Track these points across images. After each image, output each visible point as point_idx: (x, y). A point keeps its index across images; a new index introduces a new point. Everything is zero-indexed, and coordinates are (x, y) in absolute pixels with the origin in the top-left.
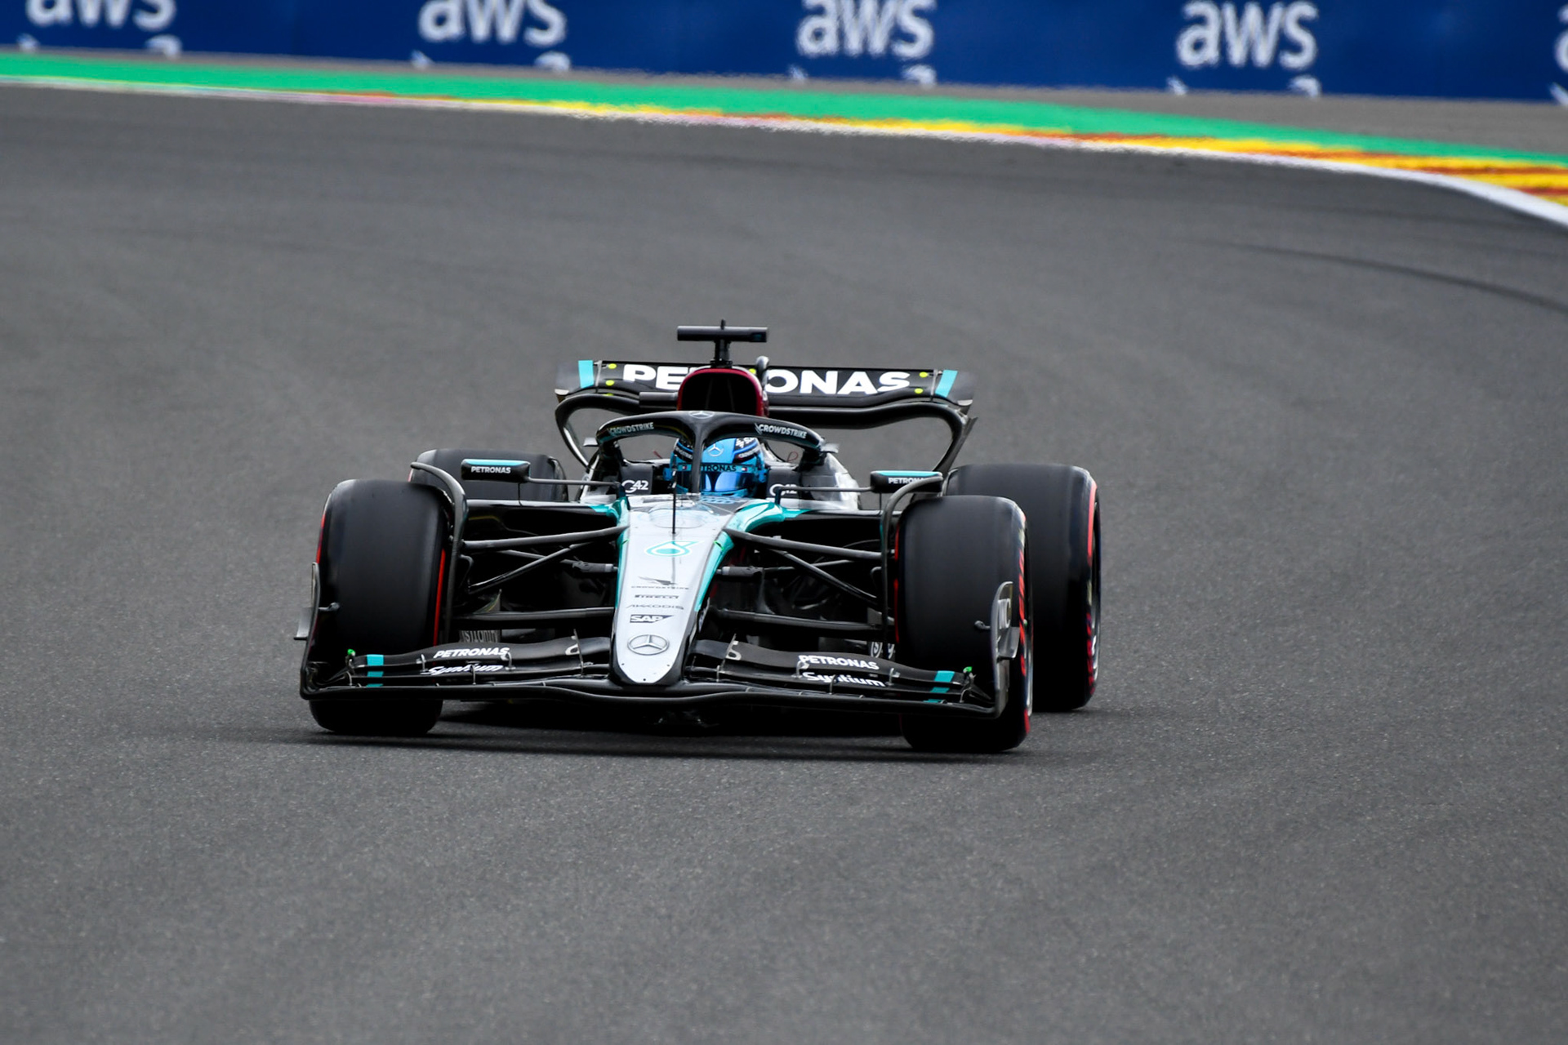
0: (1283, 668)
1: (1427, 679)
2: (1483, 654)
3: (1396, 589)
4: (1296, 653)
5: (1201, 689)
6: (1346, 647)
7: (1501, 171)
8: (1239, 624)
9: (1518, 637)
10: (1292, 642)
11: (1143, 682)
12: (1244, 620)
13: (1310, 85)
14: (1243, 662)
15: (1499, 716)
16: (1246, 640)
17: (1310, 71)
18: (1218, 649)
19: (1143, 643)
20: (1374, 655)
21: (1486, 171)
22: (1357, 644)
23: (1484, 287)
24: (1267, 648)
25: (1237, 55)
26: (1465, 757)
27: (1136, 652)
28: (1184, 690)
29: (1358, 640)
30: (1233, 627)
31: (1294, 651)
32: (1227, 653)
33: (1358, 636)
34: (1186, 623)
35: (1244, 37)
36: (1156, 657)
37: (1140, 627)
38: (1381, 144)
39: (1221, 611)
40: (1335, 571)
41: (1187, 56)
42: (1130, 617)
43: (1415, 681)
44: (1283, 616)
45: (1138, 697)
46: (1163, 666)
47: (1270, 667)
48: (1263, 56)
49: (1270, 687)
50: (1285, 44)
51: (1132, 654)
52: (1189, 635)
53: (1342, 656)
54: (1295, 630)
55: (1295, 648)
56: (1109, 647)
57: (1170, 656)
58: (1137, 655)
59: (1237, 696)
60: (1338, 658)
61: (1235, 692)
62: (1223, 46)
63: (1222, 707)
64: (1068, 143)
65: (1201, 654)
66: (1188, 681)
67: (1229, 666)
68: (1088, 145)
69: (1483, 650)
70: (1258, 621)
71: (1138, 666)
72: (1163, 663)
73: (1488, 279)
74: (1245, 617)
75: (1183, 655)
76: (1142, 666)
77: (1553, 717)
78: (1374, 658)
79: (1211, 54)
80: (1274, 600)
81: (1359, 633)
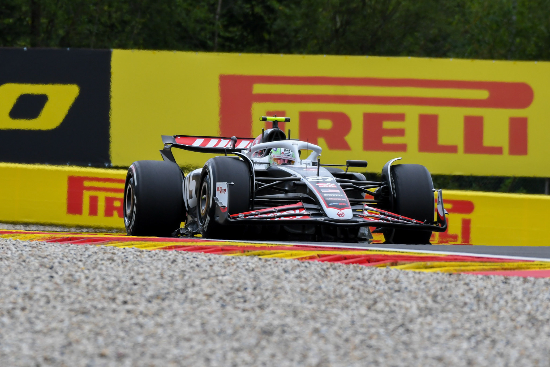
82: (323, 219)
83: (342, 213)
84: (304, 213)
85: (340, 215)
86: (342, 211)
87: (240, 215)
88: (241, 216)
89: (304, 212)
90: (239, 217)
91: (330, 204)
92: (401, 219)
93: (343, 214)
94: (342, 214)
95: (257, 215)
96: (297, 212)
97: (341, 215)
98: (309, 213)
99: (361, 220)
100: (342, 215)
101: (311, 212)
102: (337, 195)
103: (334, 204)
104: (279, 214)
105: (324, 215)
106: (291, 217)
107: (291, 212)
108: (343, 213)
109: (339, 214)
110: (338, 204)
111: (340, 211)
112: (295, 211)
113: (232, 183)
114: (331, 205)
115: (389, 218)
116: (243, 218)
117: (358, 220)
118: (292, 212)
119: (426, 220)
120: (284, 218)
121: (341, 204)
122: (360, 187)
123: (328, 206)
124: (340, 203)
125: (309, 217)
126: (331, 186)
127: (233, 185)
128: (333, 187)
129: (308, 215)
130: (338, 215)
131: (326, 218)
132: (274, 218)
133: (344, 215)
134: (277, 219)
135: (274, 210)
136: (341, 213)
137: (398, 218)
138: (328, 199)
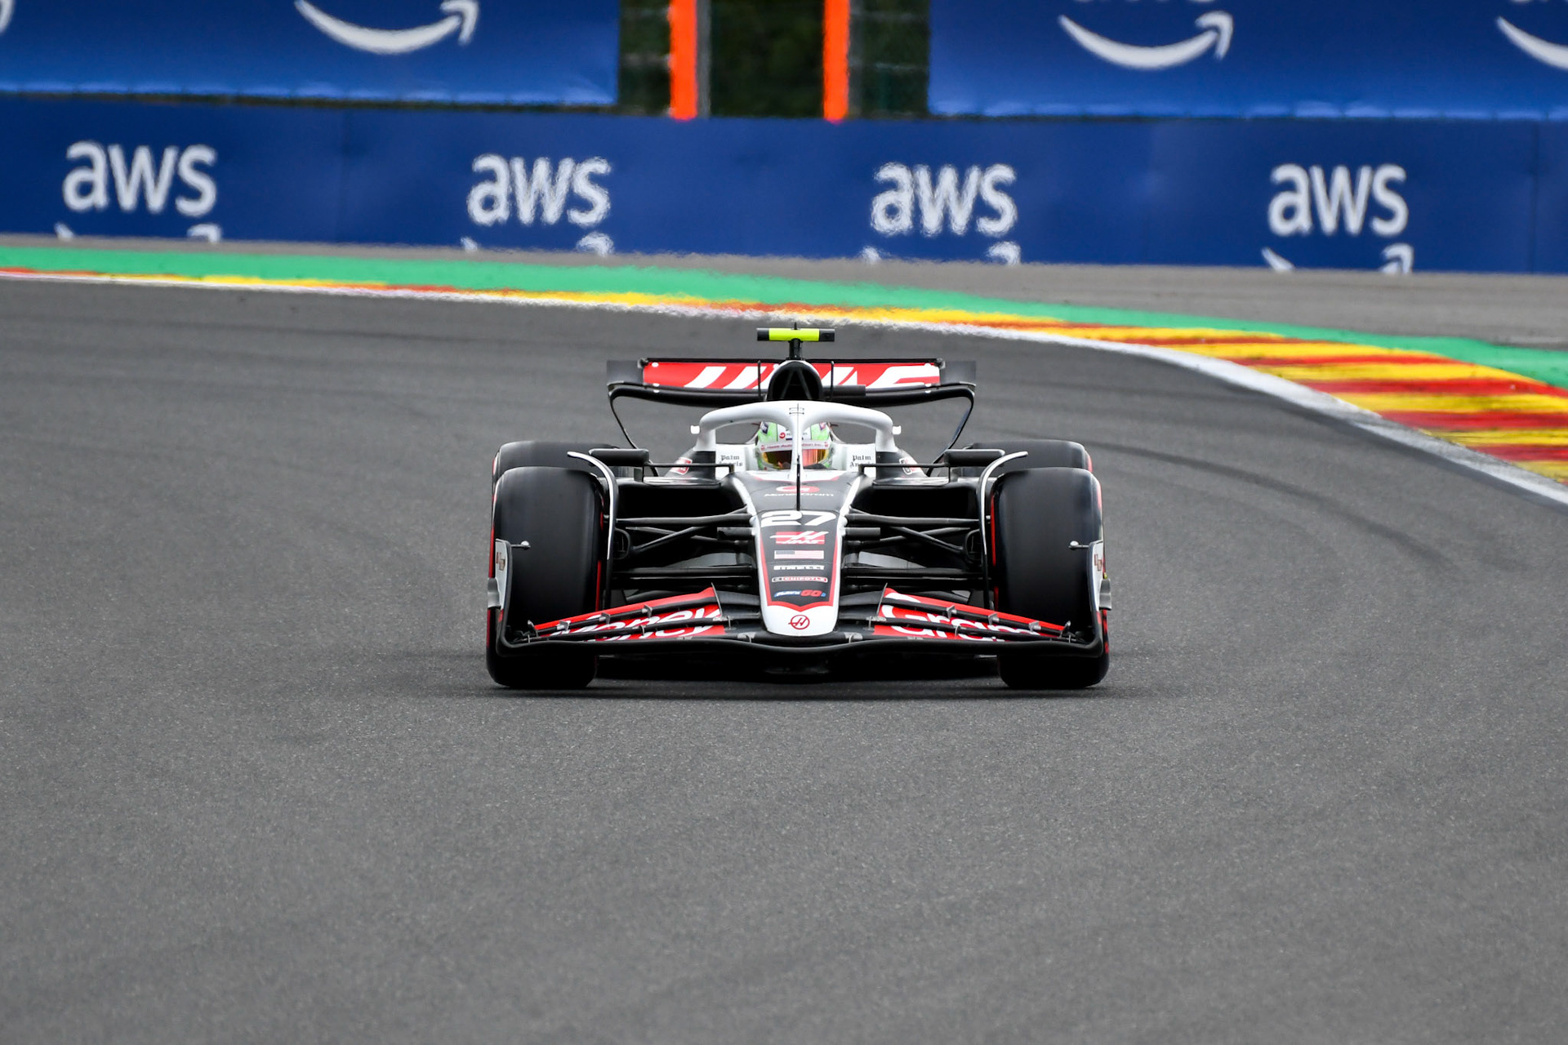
0: (990, 869)
1: (1142, 879)
2: (1202, 853)
3: (1108, 784)
4: (1004, 853)
5: (904, 891)
6: (1056, 847)
7: (1211, 341)
8: (943, 823)
9: (1238, 834)
10: (999, 842)
11: (843, 885)
12: (948, 819)
13: (1010, 252)
14: (949, 864)
15: (1219, 918)
16: (950, 840)
17: (1009, 236)
18: (921, 849)
19: (842, 844)
20: (1086, 854)
21: (1194, 341)
22: (1068, 842)
23: (1195, 464)
24: (973, 849)
25: (932, 223)
26: (1184, 962)
27: (833, 854)
28: (886, 893)
29: (1069, 839)
30: (937, 826)
31: (1002, 851)
32: (931, 854)
33: (1069, 834)
34: (887, 822)
35: (940, 204)
36: (856, 859)
37: (838, 827)
38: (1086, 315)
39: (924, 809)
40: (1044, 766)
41: (881, 223)
43: (1130, 882)
44: (990, 815)
45: (838, 901)
46: (863, 868)
47: (977, 868)
48: (959, 223)
49: (977, 890)
50: (982, 208)
52: (890, 834)
53: (1053, 856)
54: (1002, 829)
55: (1002, 849)
56: (806, 848)
58: (835, 857)
59: (943, 899)
60: (1048, 857)
61: (939, 895)
62: (917, 213)
63: (926, 911)
65: (903, 856)
66: (890, 883)
67: (934, 867)
69: (1202, 849)
70: (963, 820)
72: (863, 865)
73: (1199, 456)
74: (949, 816)
75: (884, 857)
76: (841, 869)
77: (1276, 919)
78: (1086, 858)
79: (904, 221)
80: (979, 797)
81: (1070, 831)
82: (752, 635)
83: (804, 618)
84: (714, 620)
85: (797, 624)
86: (803, 613)
87: (562, 623)
88: (563, 627)
89: (716, 615)
90: (556, 631)
91: (778, 594)
92: (995, 624)
93: (807, 622)
94: (801, 621)
95: (604, 623)
96: (700, 614)
97: (799, 625)
98: (725, 619)
99: (859, 636)
100: (802, 624)
101: (730, 617)
102: (808, 567)
103: (788, 593)
104: (653, 621)
105: (759, 623)
106: (683, 631)
107: (683, 616)
108: (807, 618)
109: (793, 621)
110: (798, 593)
111: (797, 613)
112: (694, 613)
113: (525, 543)
114: (780, 596)
115: (957, 623)
116: (567, 632)
117: (848, 635)
118: (687, 615)
119: (1069, 624)
120: (665, 632)
121: (808, 594)
122: (922, 534)
123: (774, 600)
124: (804, 592)
125: (726, 629)
126: (811, 540)
127: (525, 548)
128: (815, 542)
129: (724, 624)
130: (791, 623)
131: (762, 634)
132: (639, 632)
133: (809, 624)
134: (646, 636)
135: (644, 611)
136: (799, 618)
137: (985, 622)
138: (777, 579)
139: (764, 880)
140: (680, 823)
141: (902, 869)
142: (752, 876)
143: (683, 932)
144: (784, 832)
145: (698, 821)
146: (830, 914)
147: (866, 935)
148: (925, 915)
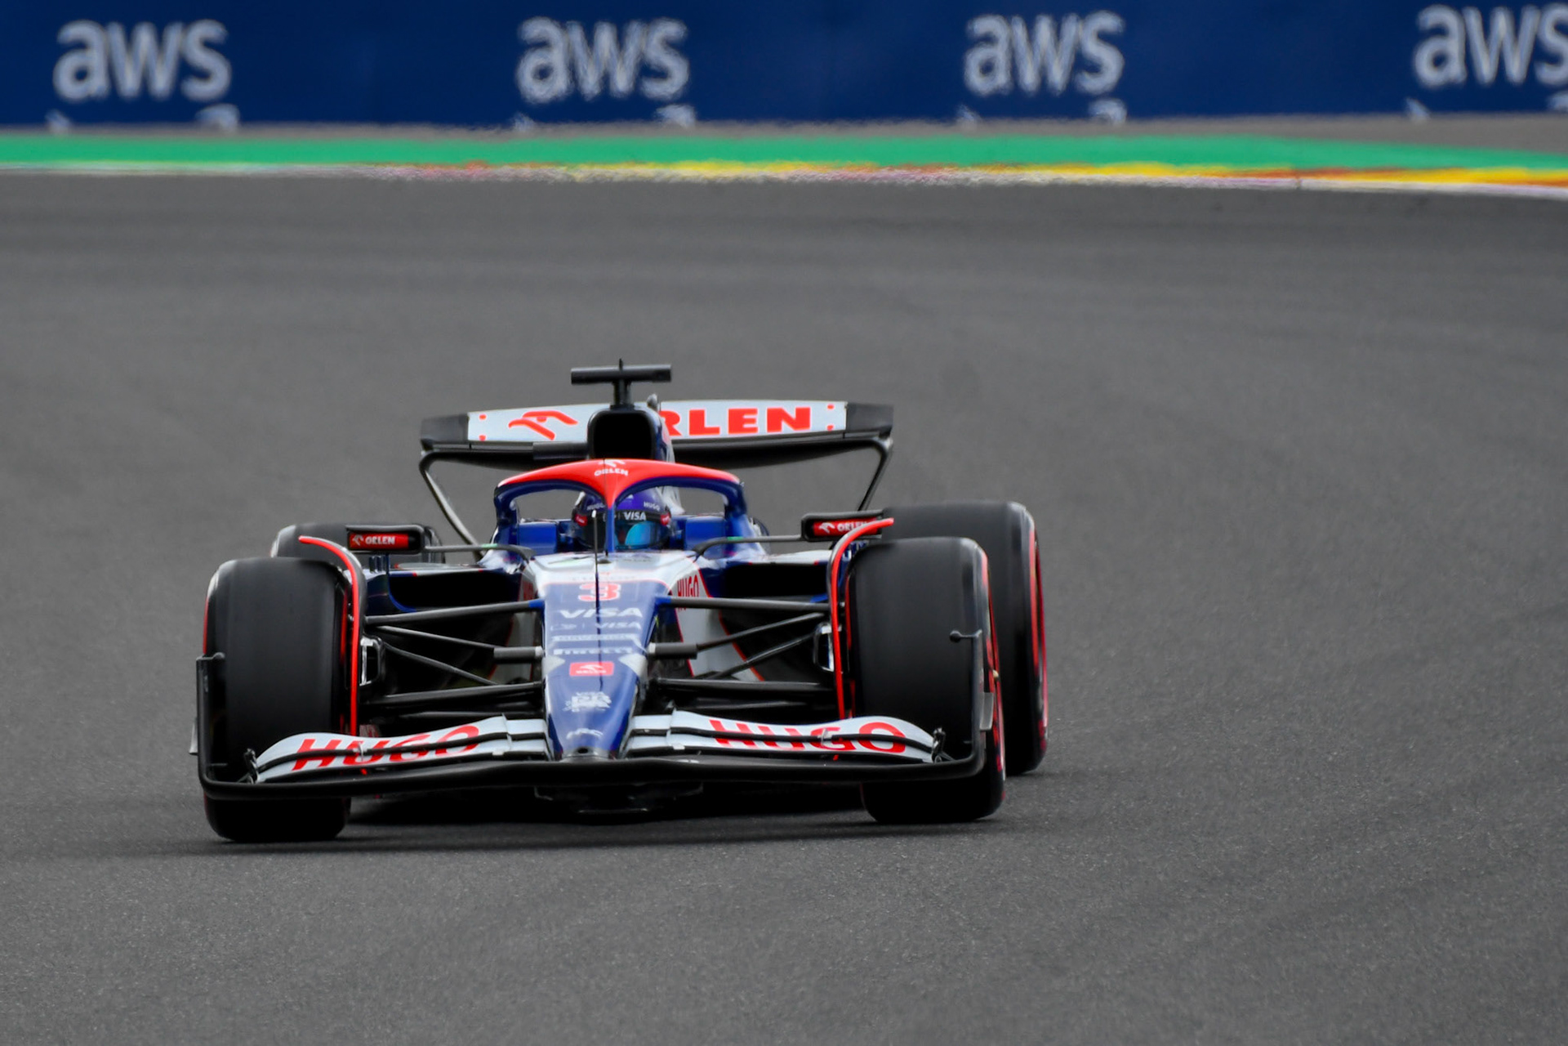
5: (1466, 820)
8: (1508, 742)
11: (1398, 815)
12: (1514, 738)
14: (1515, 787)
16: (1517, 761)
18: (1484, 772)
19: (1395, 769)
24: (1542, 769)
25: (1486, 69)
27: (1386, 780)
28: (1446, 823)
30: (1501, 747)
34: (1446, 744)
35: (1495, 48)
36: (1412, 785)
37: (1390, 751)
39: (1486, 728)
41: (1426, 71)
42: (1379, 740)
45: (1392, 833)
46: (1419, 796)
47: (1548, 791)
48: (1516, 69)
49: (1548, 815)
50: (1541, 55)
51: (1382, 783)
52: (1450, 757)
56: (1356, 775)
57: (1429, 783)
58: (1388, 785)
59: (1510, 827)
61: (1506, 823)
62: (1469, 61)
63: (1492, 842)
64: (1286, 182)
66: (1450, 811)
67: (1499, 792)
68: (1309, 182)
70: (1531, 738)
71: (1390, 798)
74: (1514, 734)
76: (1395, 798)
79: (1455, 70)
139: (1310, 812)
140: (1214, 752)
141: (1464, 795)
142: (1296, 809)
143: (1221, 874)
144: (1330, 759)
145: (1234, 749)
146: (1385, 849)
147: (1425, 870)
148: (1490, 845)
